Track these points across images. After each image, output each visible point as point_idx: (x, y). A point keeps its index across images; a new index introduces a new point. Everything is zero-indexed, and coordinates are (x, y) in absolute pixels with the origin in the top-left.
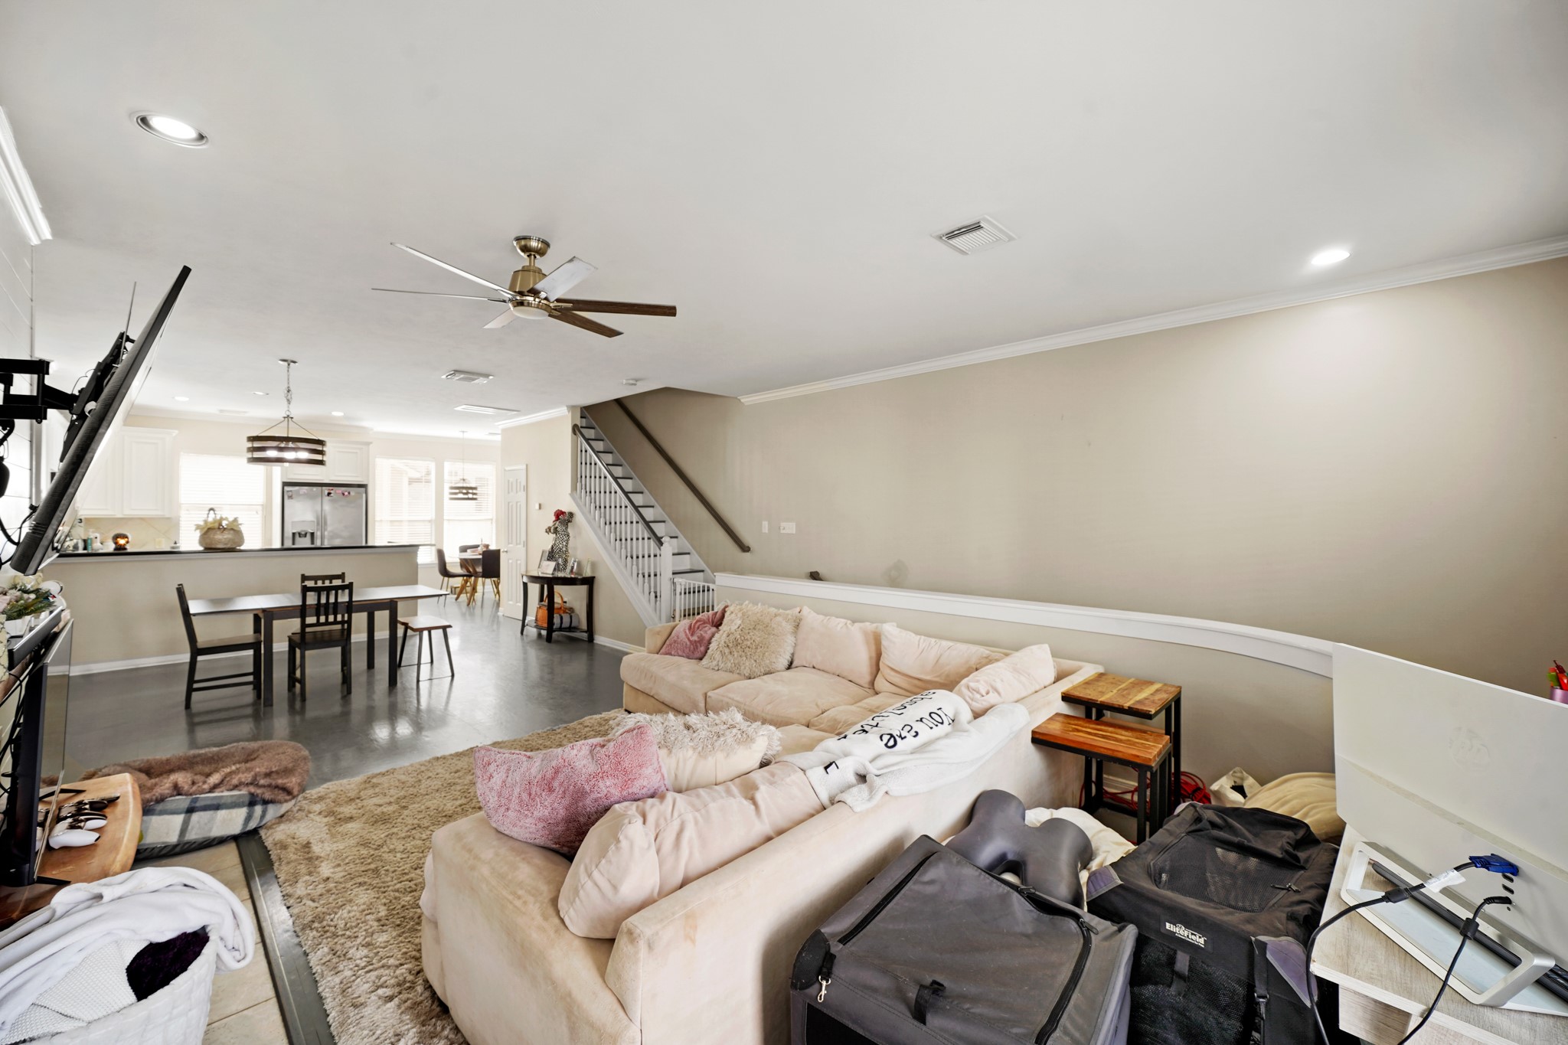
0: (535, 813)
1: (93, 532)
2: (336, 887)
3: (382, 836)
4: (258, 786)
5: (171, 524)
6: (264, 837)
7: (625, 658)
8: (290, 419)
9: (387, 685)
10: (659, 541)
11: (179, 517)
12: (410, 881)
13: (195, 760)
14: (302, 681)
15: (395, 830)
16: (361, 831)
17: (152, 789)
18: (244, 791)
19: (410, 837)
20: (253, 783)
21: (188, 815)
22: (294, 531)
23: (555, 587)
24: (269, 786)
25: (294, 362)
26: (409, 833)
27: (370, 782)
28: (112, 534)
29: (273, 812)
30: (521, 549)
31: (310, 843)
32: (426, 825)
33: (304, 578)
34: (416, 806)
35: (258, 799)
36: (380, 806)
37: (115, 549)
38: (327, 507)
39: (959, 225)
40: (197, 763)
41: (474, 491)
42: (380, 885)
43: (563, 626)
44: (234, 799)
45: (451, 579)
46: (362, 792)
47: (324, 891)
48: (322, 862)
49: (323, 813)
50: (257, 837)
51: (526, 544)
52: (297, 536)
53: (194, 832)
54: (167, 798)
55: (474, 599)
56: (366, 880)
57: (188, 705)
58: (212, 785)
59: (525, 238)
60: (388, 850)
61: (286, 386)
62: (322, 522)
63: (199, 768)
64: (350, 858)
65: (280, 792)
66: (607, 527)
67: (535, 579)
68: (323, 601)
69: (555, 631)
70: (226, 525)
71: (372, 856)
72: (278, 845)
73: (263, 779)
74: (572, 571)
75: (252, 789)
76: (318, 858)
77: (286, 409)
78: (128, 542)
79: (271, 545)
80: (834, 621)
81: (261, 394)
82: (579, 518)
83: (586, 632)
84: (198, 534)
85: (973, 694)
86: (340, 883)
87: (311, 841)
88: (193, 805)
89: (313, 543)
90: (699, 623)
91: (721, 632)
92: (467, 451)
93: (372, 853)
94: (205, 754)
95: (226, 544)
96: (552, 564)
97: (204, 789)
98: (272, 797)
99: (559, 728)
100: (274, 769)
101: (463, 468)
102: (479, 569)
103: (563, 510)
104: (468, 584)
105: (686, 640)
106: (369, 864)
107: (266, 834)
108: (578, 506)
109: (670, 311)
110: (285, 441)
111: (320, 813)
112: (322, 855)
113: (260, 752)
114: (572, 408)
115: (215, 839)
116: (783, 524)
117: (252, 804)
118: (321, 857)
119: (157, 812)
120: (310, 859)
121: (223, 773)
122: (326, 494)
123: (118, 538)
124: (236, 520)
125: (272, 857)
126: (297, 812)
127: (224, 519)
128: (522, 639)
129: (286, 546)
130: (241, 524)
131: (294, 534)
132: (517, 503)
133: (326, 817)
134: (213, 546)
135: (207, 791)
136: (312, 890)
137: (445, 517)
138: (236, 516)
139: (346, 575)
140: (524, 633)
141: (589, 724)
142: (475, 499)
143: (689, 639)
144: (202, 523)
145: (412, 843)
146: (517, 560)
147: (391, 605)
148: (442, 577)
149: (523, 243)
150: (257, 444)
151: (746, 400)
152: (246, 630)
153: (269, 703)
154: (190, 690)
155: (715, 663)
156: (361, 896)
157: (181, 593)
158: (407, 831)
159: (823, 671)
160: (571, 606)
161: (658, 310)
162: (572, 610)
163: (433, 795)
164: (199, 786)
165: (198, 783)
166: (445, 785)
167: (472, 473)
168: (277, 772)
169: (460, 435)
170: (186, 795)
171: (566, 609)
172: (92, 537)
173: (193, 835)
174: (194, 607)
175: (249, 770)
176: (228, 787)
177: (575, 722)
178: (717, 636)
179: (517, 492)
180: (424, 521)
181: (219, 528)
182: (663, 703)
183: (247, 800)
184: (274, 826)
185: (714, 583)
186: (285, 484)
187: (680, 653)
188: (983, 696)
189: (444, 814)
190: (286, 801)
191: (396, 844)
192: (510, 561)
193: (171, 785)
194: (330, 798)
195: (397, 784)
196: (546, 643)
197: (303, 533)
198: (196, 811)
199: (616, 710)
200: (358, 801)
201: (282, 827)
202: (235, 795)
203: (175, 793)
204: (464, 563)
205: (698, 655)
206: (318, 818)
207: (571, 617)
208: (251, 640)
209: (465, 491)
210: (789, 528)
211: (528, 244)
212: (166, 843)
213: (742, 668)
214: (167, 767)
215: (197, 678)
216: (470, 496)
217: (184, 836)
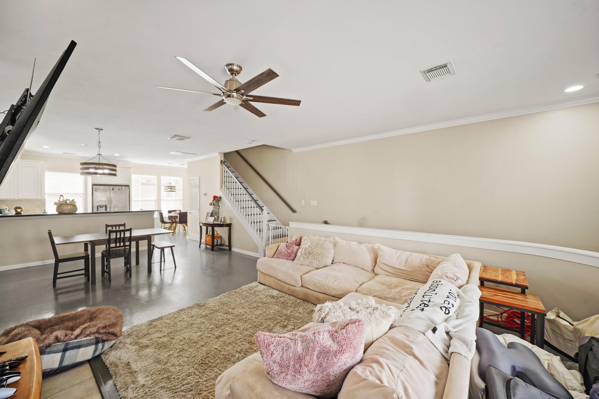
0: (305, 377)
1: (5, 206)
2: (149, 391)
3: (166, 356)
4: (99, 333)
5: (42, 203)
6: (104, 360)
7: (258, 260)
8: (100, 156)
9: (147, 272)
10: (261, 208)
11: (45, 199)
12: (187, 384)
13: (64, 319)
14: (109, 273)
15: (171, 352)
16: (154, 354)
17: (44, 341)
18: (93, 337)
19: (180, 356)
20: (98, 332)
21: (64, 353)
22: (98, 205)
23: (215, 228)
24: (105, 333)
25: (102, 130)
26: (179, 354)
27: (152, 324)
28: (14, 207)
29: (107, 345)
30: (197, 212)
31: (130, 363)
32: (187, 348)
33: (107, 226)
34: (179, 337)
35: (100, 340)
36: (160, 338)
37: (16, 214)
38: (112, 195)
39: (436, 66)
40: (65, 321)
41: (175, 188)
42: (173, 388)
43: (218, 244)
44: (88, 342)
45: (165, 224)
46: (150, 330)
47: (143, 394)
48: (138, 374)
49: (132, 343)
50: (100, 360)
51: (199, 210)
52: (99, 207)
53: (67, 361)
54: (52, 344)
55: (175, 233)
56: (164, 385)
57: (54, 286)
58: (76, 335)
59: (231, 64)
60: (171, 365)
61: (98, 140)
62: (110, 201)
63: (67, 324)
64: (153, 371)
65: (111, 335)
66: (237, 203)
67: (205, 224)
68: (118, 236)
69: (215, 246)
70: (69, 202)
71: (163, 369)
72: (113, 365)
73: (102, 330)
74: (221, 221)
75: (97, 335)
76: (136, 372)
77: (98, 151)
78: (22, 211)
79: (87, 211)
80: (352, 243)
81: (83, 145)
82: (224, 199)
83: (228, 246)
84: (56, 206)
85: (450, 280)
86: (151, 388)
87: (130, 361)
88: (66, 347)
89: (106, 210)
90: (290, 244)
91: (301, 248)
92: (171, 172)
93: (163, 367)
94: (69, 315)
95: (69, 211)
96: (213, 218)
97: (72, 338)
98: (107, 338)
99: (232, 292)
100: (107, 324)
101: (170, 179)
102: (178, 220)
103: (217, 196)
104: (173, 226)
105: (286, 252)
106: (163, 374)
107: (105, 358)
108: (224, 194)
109: (297, 103)
110: (99, 165)
111: (131, 344)
112: (137, 370)
113: (97, 313)
114: (220, 153)
115: (78, 363)
116: (311, 202)
117: (97, 343)
118: (137, 372)
119: (47, 353)
120: (131, 373)
121: (81, 329)
122: (112, 189)
123: (17, 209)
124: (73, 200)
125: (110, 372)
126: (119, 344)
127: (68, 200)
128: (200, 250)
129: (94, 212)
130: (76, 202)
131: (98, 206)
132: (195, 193)
133: (134, 346)
134: (63, 212)
135: (74, 338)
136: (136, 393)
137: (162, 199)
138: (73, 199)
139: (126, 224)
140: (201, 247)
141: (245, 290)
142: (175, 191)
143: (287, 251)
144: (57, 202)
145: (182, 360)
146: (195, 217)
147: (149, 238)
148: (161, 223)
149: (230, 67)
150: (85, 166)
151: (295, 151)
152: (81, 251)
153: (94, 283)
154: (55, 279)
155: (301, 262)
156: (164, 396)
157: (50, 234)
158: (178, 353)
159: (349, 264)
160: (221, 235)
161: (292, 102)
162: (221, 237)
163: (184, 330)
164: (69, 337)
165: (69, 335)
166: (189, 325)
167: (173, 180)
168: (109, 326)
169: (168, 165)
170: (63, 342)
171: (219, 237)
172: (4, 208)
173: (66, 363)
174: (57, 240)
175: (95, 326)
176: (84, 336)
177: (238, 289)
178: (300, 250)
179: (195, 188)
180: (152, 200)
181: (66, 204)
182: (279, 280)
183: (94, 341)
184: (109, 353)
185: (289, 226)
186: (93, 185)
187: (283, 258)
188: (456, 281)
189: (193, 342)
190: (114, 340)
191: (174, 361)
192: (192, 217)
193: (54, 337)
194: (134, 334)
195: (166, 325)
196: (211, 251)
197: (102, 206)
198: (68, 350)
199: (254, 282)
200: (148, 335)
201: (113, 353)
202: (88, 339)
203: (56, 341)
204: (170, 218)
205: (292, 258)
206: (130, 347)
207: (221, 240)
208: (84, 255)
209: (170, 188)
210: (314, 203)
211: (233, 68)
212: (52, 368)
213: (313, 264)
214: (50, 324)
215: (58, 272)
216: (173, 190)
217: (62, 364)
